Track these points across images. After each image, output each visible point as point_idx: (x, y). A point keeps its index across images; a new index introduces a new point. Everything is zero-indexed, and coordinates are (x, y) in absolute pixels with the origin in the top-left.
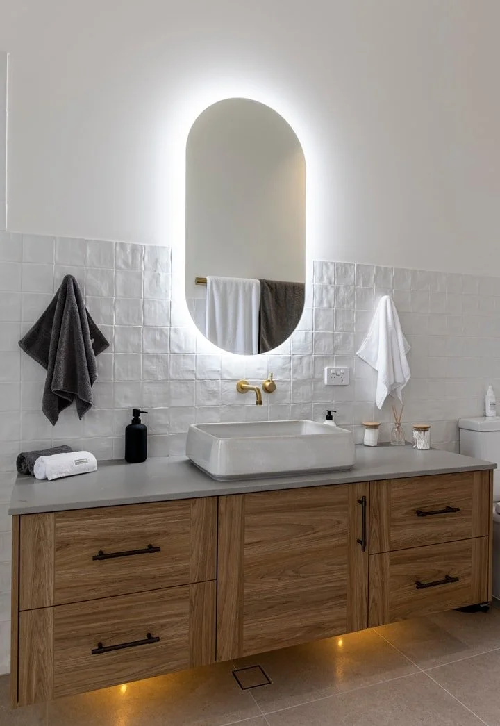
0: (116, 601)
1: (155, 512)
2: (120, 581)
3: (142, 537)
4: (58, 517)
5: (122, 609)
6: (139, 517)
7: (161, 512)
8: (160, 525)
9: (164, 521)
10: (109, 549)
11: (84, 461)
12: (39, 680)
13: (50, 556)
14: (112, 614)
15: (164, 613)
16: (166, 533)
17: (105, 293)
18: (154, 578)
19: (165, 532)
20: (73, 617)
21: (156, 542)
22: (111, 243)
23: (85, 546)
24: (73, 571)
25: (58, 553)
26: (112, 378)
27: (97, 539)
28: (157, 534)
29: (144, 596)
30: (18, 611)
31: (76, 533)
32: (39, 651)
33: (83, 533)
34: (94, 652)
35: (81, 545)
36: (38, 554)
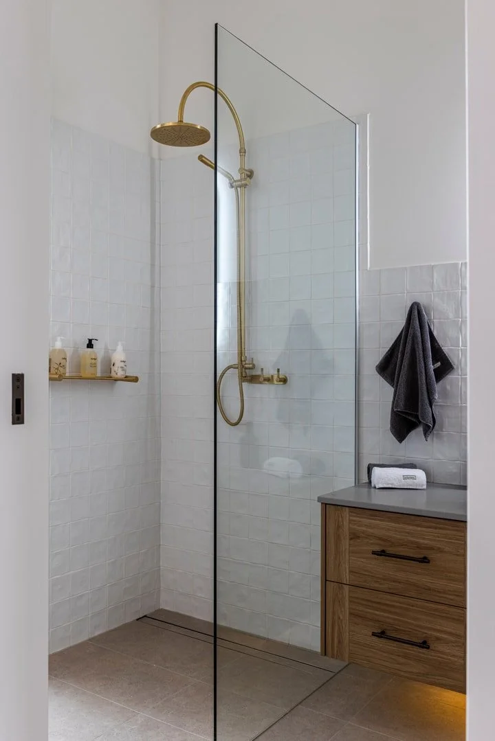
0: (396, 598)
1: (430, 527)
2: (399, 582)
3: (418, 547)
4: (352, 512)
5: (401, 608)
6: (416, 528)
7: (436, 528)
8: (435, 540)
9: (439, 537)
10: (390, 550)
11: (413, 477)
12: (339, 642)
13: (346, 544)
14: (393, 610)
15: (438, 627)
16: (440, 550)
17: (451, 316)
18: (430, 590)
19: (439, 548)
20: (363, 599)
21: (431, 555)
22: (457, 264)
23: (372, 541)
24: (362, 560)
25: (352, 542)
26: (460, 402)
27: (380, 539)
28: (432, 548)
29: (419, 603)
30: (325, 580)
31: (364, 529)
32: (339, 618)
33: (371, 531)
34: (374, 634)
35: (368, 540)
36: (338, 538)
